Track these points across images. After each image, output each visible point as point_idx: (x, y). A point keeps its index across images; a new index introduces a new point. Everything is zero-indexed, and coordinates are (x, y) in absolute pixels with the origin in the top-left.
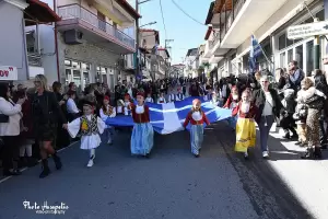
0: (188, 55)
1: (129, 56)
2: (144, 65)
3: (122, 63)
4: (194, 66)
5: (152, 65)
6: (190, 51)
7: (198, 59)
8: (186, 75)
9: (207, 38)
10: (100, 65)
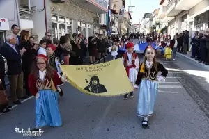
0: (144, 17)
1: (103, 15)
2: (113, 22)
3: (97, 20)
4: (148, 25)
5: (119, 23)
6: (146, 15)
7: (151, 20)
8: (141, 32)
9: (161, 3)
10: (80, 21)
